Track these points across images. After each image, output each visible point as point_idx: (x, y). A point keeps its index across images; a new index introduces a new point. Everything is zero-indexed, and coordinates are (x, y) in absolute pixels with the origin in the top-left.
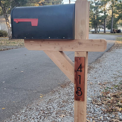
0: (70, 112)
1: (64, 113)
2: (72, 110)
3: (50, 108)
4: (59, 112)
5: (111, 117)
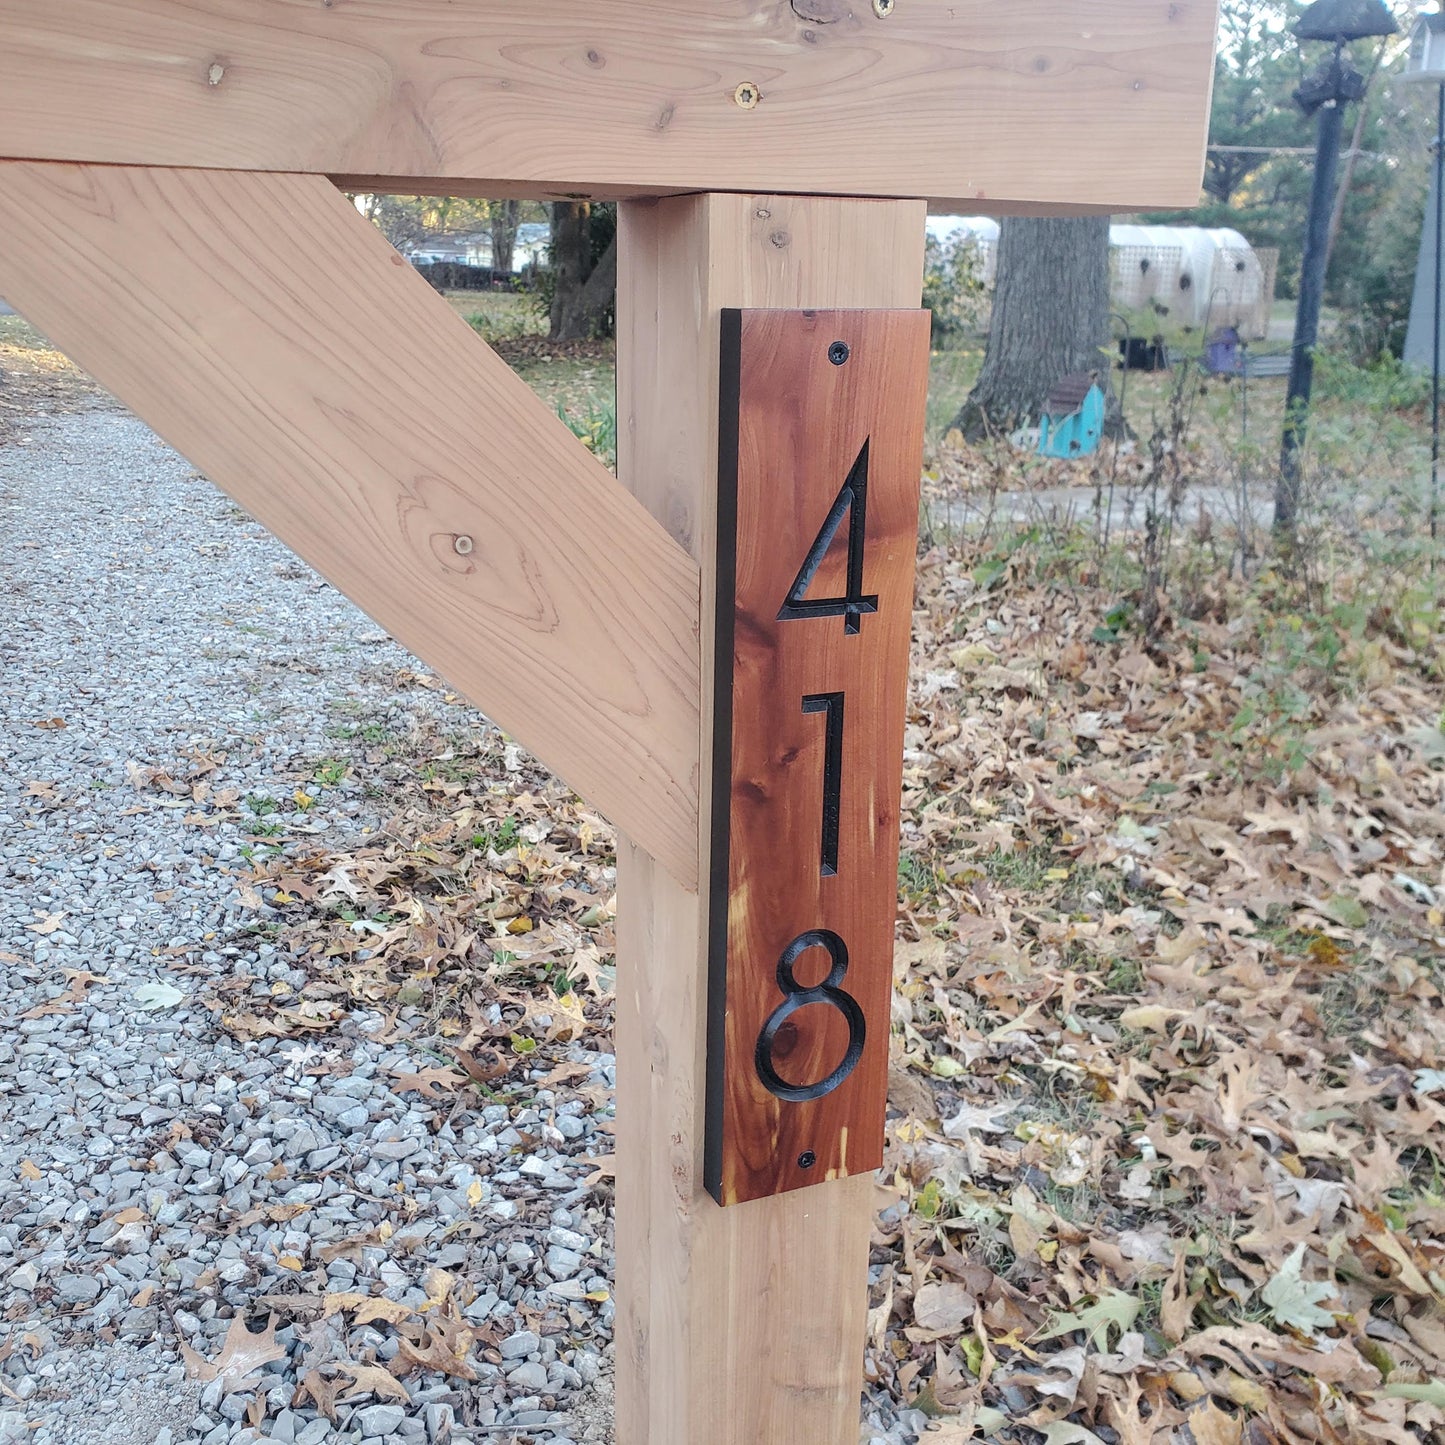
2: (28, 1235)
5: (562, 1139)
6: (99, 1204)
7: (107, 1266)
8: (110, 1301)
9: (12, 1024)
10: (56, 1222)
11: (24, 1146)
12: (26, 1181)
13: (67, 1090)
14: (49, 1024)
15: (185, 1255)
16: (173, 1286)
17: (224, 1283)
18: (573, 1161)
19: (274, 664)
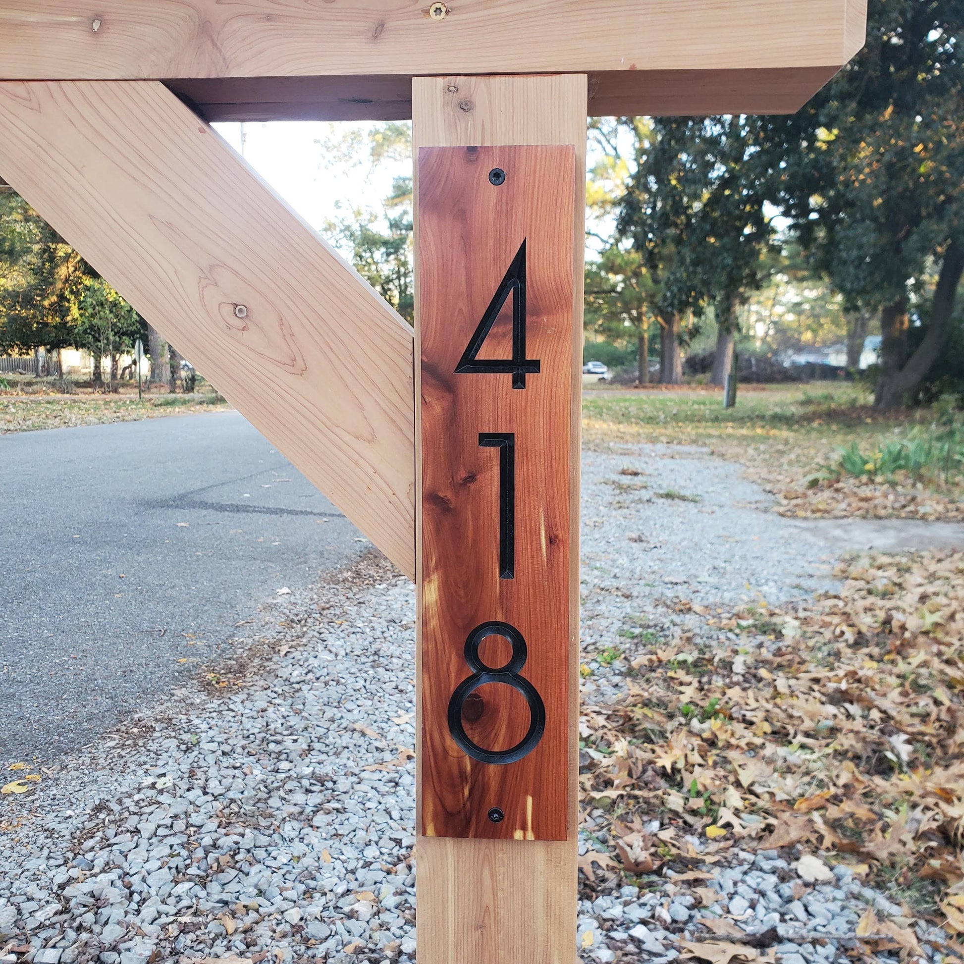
0: (294, 915)
1: (237, 940)
2: (308, 894)
3: (97, 902)
4: (184, 929)
5: (669, 920)
6: (353, 885)
7: (338, 922)
8: (331, 943)
9: (357, 772)
10: (326, 890)
11: (331, 842)
12: (321, 862)
13: (369, 816)
14: (377, 776)
15: (389, 929)
16: (371, 946)
17: (400, 953)
18: (671, 936)
19: (602, 589)
